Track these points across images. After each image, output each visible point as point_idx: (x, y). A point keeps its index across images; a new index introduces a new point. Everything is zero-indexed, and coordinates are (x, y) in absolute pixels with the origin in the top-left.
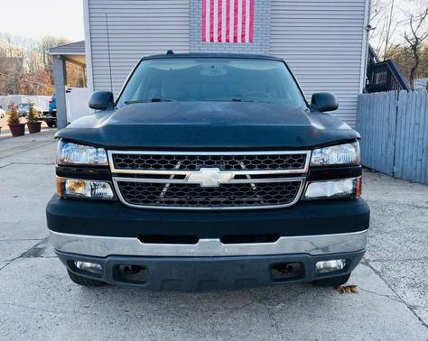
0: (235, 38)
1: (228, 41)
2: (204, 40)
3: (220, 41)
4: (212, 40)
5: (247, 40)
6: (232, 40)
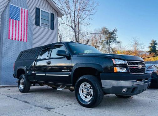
0: (21, 40)
1: (18, 40)
2: (9, 39)
3: (15, 40)
4: (12, 39)
5: (25, 41)
6: (20, 40)
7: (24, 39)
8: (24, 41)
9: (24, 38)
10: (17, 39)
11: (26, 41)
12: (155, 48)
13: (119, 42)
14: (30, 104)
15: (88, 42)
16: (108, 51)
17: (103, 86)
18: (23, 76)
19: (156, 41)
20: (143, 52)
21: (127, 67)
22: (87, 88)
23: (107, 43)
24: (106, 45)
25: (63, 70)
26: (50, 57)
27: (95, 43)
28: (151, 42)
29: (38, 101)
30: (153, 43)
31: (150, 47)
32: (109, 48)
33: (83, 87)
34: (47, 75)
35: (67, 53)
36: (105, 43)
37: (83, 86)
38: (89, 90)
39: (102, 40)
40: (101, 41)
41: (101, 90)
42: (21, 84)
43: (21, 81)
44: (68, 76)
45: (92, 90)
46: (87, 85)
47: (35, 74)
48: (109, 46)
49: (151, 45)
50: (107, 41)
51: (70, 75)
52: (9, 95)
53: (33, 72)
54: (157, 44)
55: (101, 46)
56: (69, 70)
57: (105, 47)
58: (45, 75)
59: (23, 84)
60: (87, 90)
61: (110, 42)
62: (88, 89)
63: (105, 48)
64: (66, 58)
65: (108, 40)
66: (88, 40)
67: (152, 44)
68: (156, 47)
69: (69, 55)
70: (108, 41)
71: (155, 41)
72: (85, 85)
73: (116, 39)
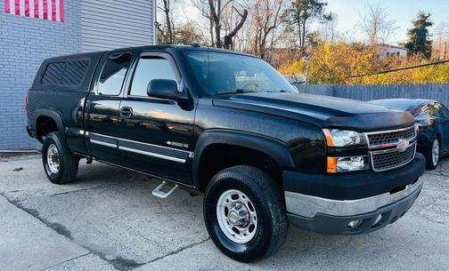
0: (45, 15)
1: (36, 16)
2: (8, 11)
3: (28, 15)
4: (18, 12)
5: (58, 19)
6: (41, 16)
7: (54, 14)
8: (54, 19)
9: (54, 9)
10: (32, 13)
11: (62, 20)
12: (425, 35)
13: (329, 18)
14: (72, 239)
15: (244, 17)
16: (298, 43)
17: (289, 209)
18: (55, 138)
19: (429, 15)
20: (393, 47)
21: (367, 153)
22: (241, 207)
23: (297, 18)
24: (294, 25)
25: (169, 143)
26: (129, 93)
27: (264, 18)
28: (417, 19)
29: (97, 227)
30: (421, 21)
31: (413, 31)
32: (302, 32)
33: (228, 201)
34: (120, 147)
35: (180, 88)
36: (292, 19)
37: (230, 198)
38: (245, 214)
39: (283, 8)
40: (281, 13)
41: (281, 219)
42: (50, 160)
43: (50, 150)
44: (184, 161)
45: (253, 214)
46: (241, 197)
47: (88, 138)
48: (302, 28)
49: (414, 28)
50: (299, 13)
51: (189, 160)
52: (16, 196)
53: (82, 132)
54: (430, 24)
55: (281, 27)
56: (186, 146)
57: (292, 30)
58: (115, 146)
59: (55, 159)
60: (241, 212)
61: (306, 16)
62: (244, 209)
63: (292, 34)
64: (179, 104)
65: (300, 10)
66: (246, 13)
67: (417, 23)
68: (426, 31)
69: (186, 98)
70: (302, 12)
71: (426, 15)
72: (235, 197)
73: (324, 7)
